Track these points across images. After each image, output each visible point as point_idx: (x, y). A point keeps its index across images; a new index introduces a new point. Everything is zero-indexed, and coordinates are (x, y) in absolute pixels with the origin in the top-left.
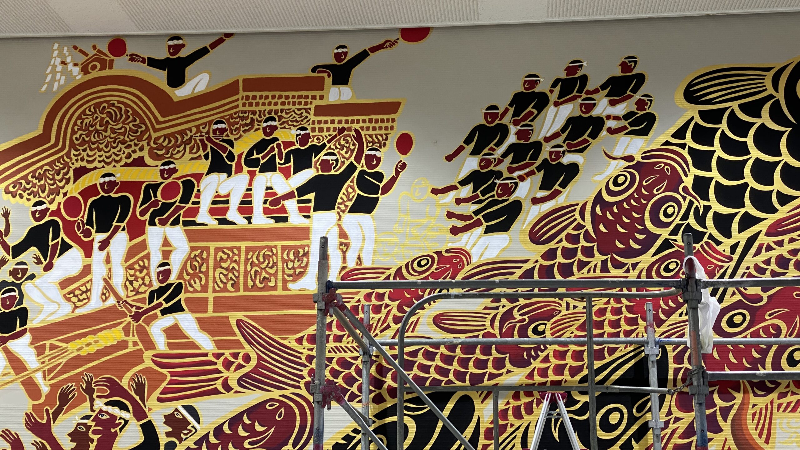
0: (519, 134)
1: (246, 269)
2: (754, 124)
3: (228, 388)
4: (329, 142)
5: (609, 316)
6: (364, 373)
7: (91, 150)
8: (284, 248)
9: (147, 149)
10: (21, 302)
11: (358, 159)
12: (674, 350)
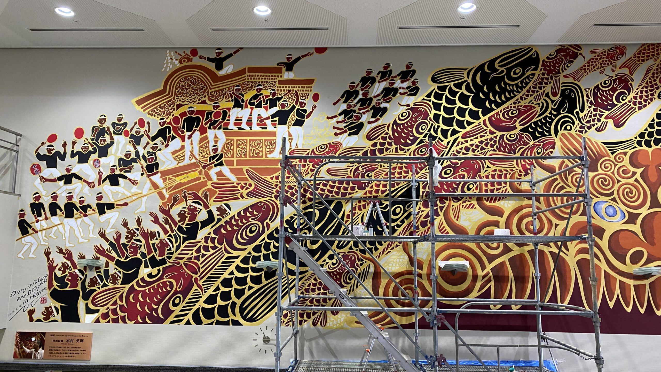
0: (363, 94)
1: (249, 148)
2: (458, 92)
3: (243, 197)
4: (284, 96)
5: (398, 170)
6: (299, 192)
7: (184, 96)
8: (265, 140)
9: (207, 97)
10: (156, 160)
11: (296, 103)
12: (423, 184)
